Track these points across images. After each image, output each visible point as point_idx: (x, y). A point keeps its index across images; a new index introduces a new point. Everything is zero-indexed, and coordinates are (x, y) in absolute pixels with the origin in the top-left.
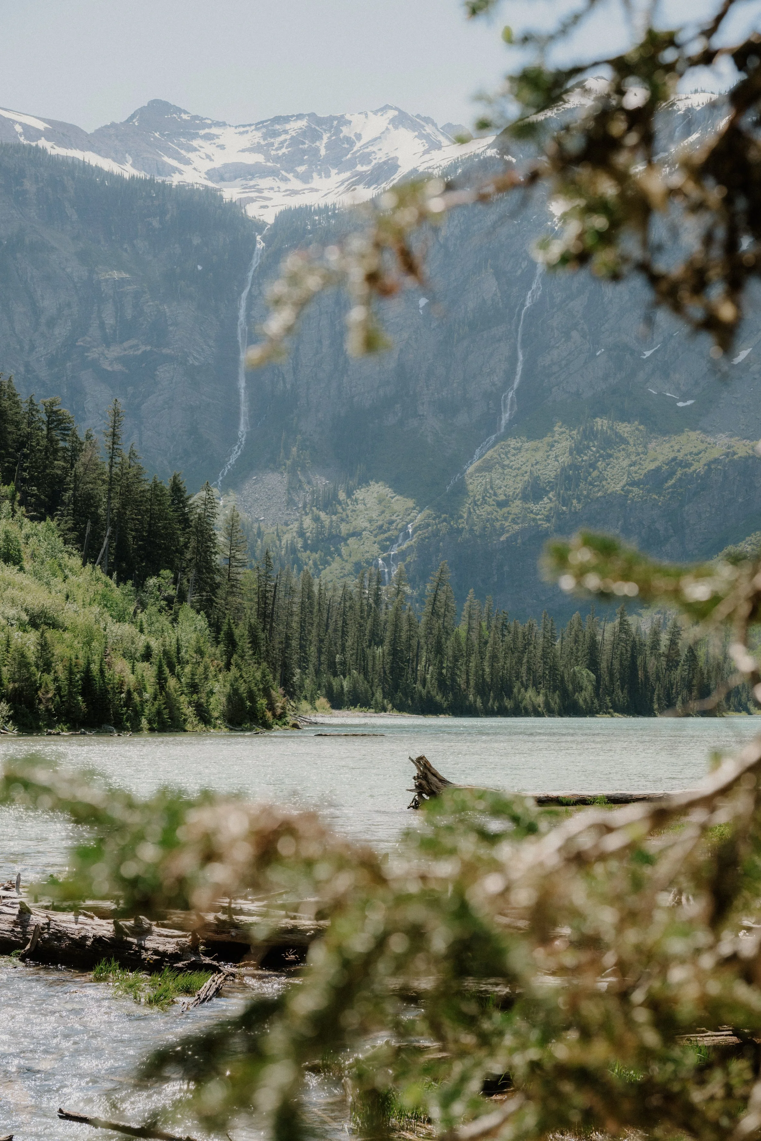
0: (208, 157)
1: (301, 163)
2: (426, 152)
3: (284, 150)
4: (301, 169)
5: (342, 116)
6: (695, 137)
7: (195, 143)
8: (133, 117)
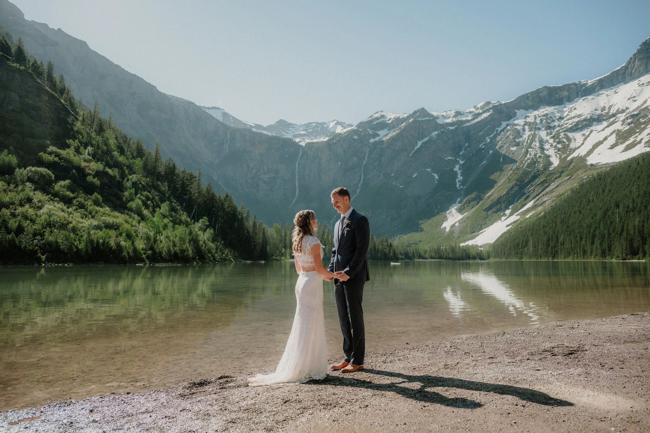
0: (293, 132)
2: (342, 130)
3: (311, 130)
4: (314, 134)
5: (324, 122)
6: (404, 124)
7: (290, 129)
8: (276, 123)
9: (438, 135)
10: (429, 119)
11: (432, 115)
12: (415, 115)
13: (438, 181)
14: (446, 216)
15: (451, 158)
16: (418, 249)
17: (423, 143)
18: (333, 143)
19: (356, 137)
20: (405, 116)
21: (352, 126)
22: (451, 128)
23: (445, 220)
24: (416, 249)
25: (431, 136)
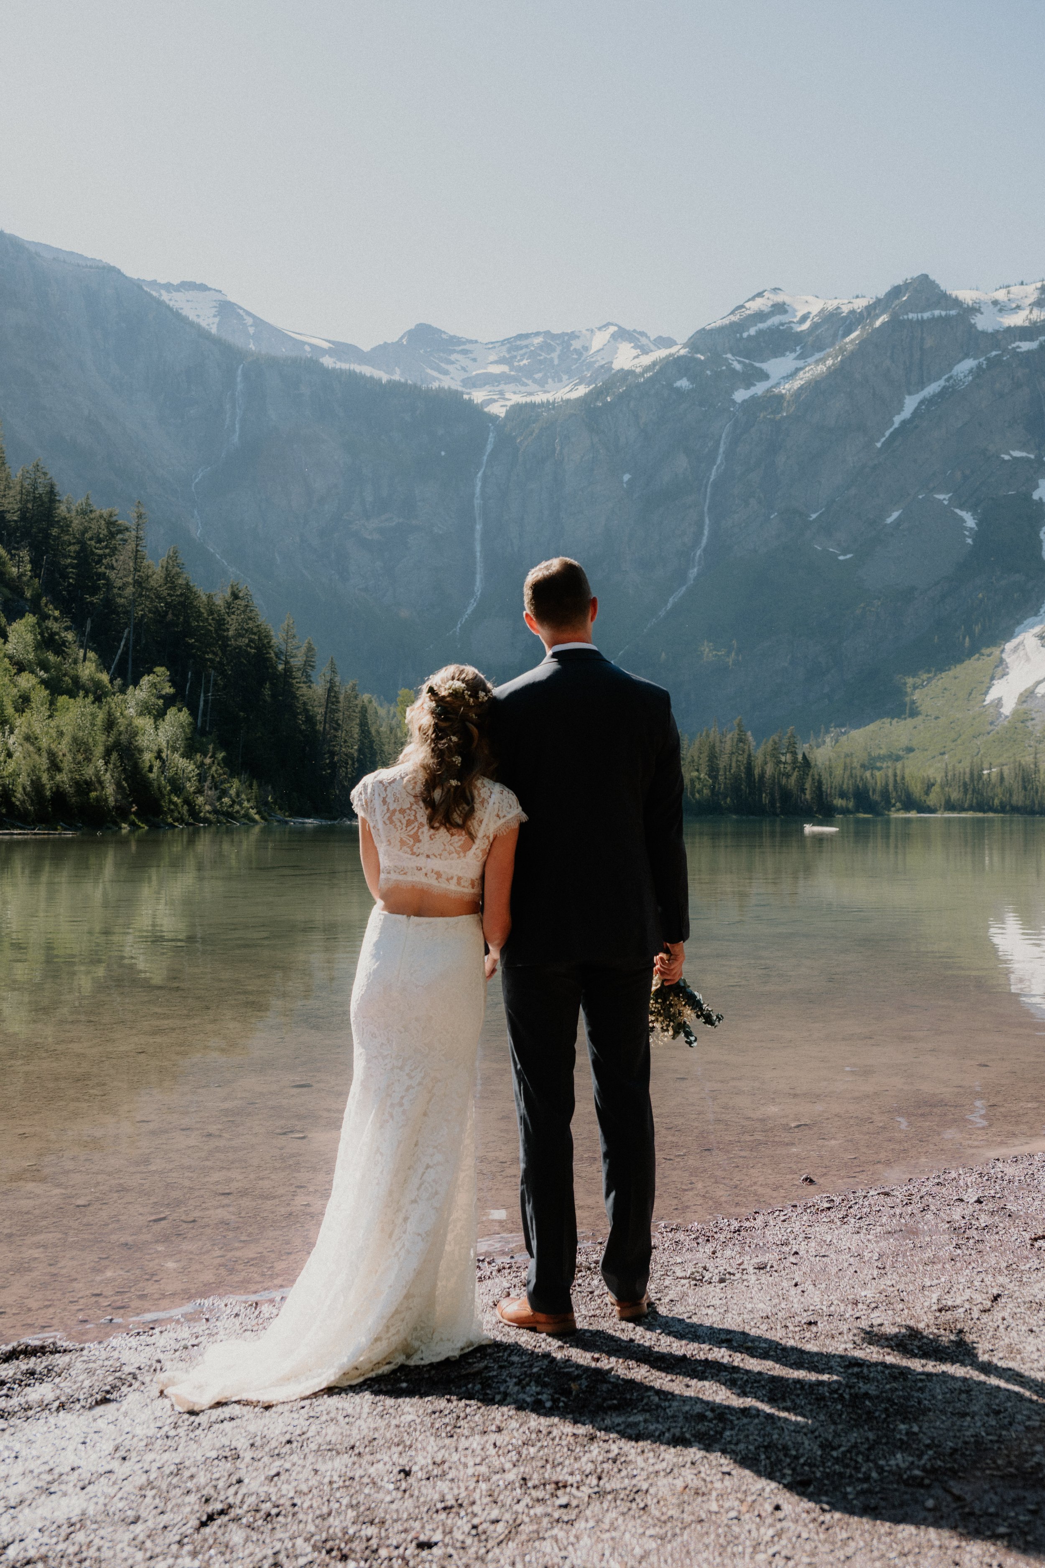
0: (464, 369)
1: (540, 371)
2: (637, 357)
3: (525, 362)
4: (538, 376)
5: (573, 332)
6: (855, 335)
7: (453, 357)
8: (402, 337)
9: (978, 373)
10: (943, 313)
11: (957, 303)
12: (897, 302)
13: (978, 536)
14: (1002, 661)
15: (1024, 454)
16: (903, 778)
17: (922, 402)
18: (606, 404)
19: (683, 383)
20: (860, 304)
21: (668, 342)
22: (1026, 346)
23: (997, 676)
24: (895, 775)
25: (950, 378)
